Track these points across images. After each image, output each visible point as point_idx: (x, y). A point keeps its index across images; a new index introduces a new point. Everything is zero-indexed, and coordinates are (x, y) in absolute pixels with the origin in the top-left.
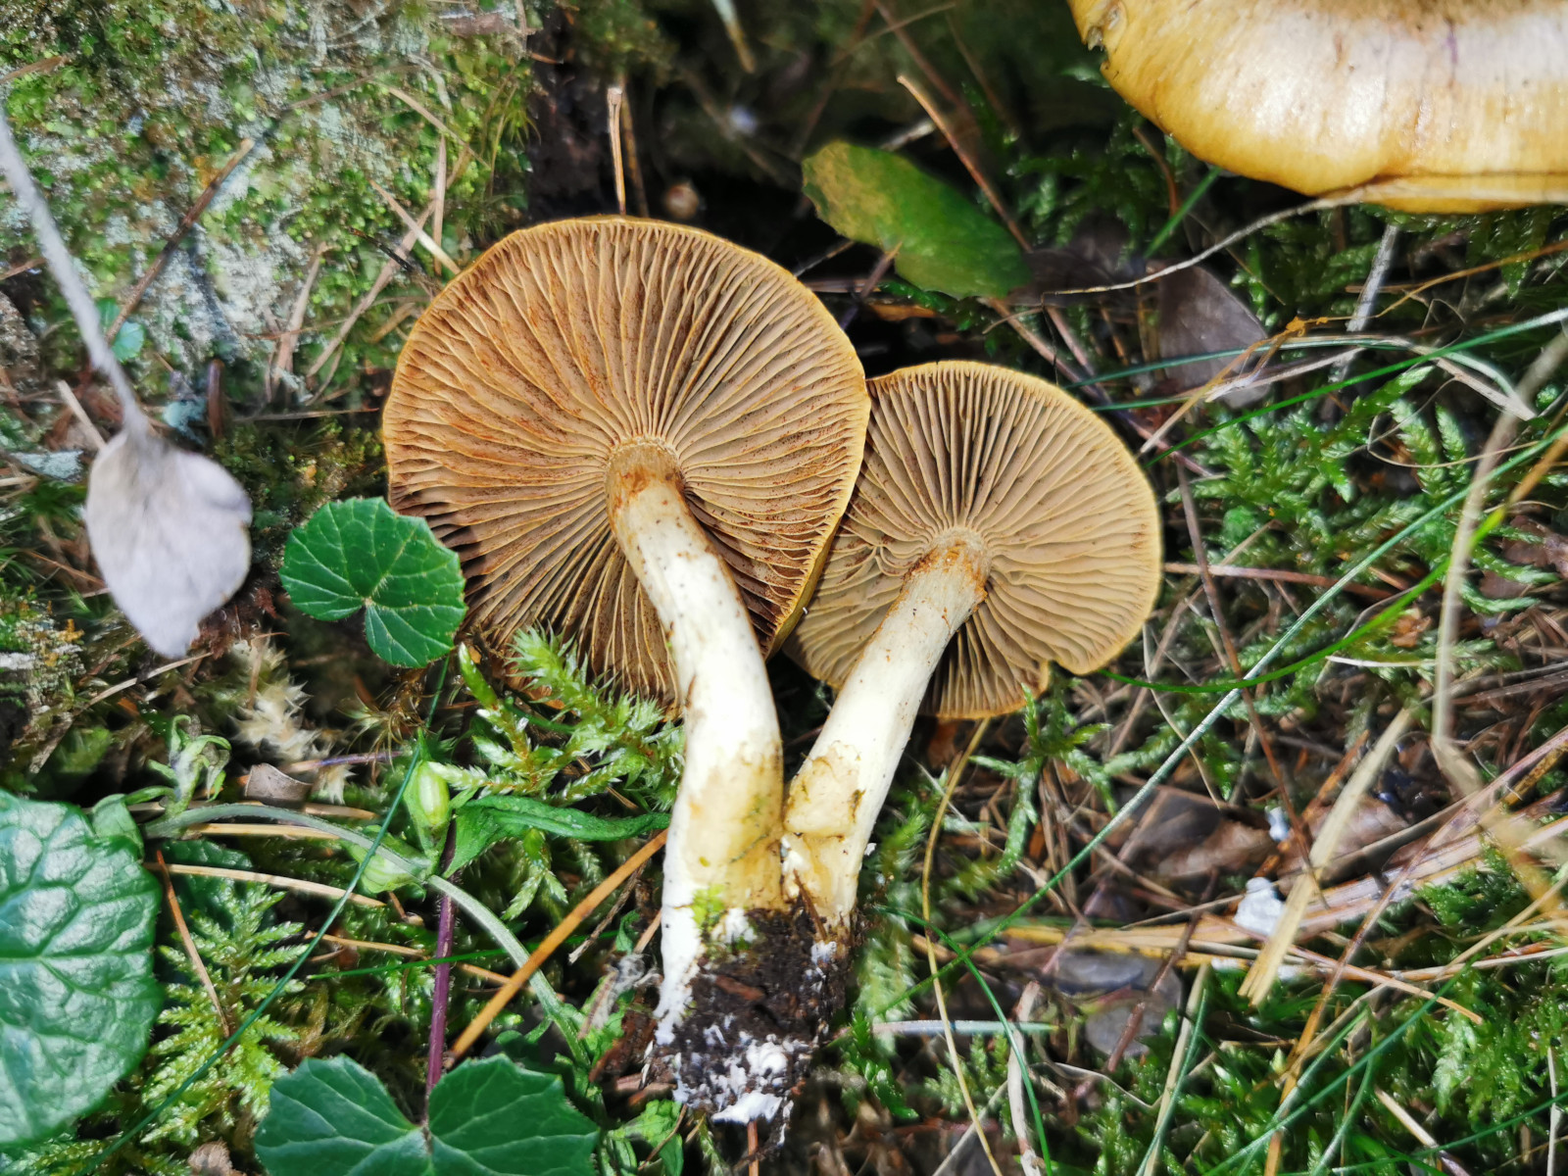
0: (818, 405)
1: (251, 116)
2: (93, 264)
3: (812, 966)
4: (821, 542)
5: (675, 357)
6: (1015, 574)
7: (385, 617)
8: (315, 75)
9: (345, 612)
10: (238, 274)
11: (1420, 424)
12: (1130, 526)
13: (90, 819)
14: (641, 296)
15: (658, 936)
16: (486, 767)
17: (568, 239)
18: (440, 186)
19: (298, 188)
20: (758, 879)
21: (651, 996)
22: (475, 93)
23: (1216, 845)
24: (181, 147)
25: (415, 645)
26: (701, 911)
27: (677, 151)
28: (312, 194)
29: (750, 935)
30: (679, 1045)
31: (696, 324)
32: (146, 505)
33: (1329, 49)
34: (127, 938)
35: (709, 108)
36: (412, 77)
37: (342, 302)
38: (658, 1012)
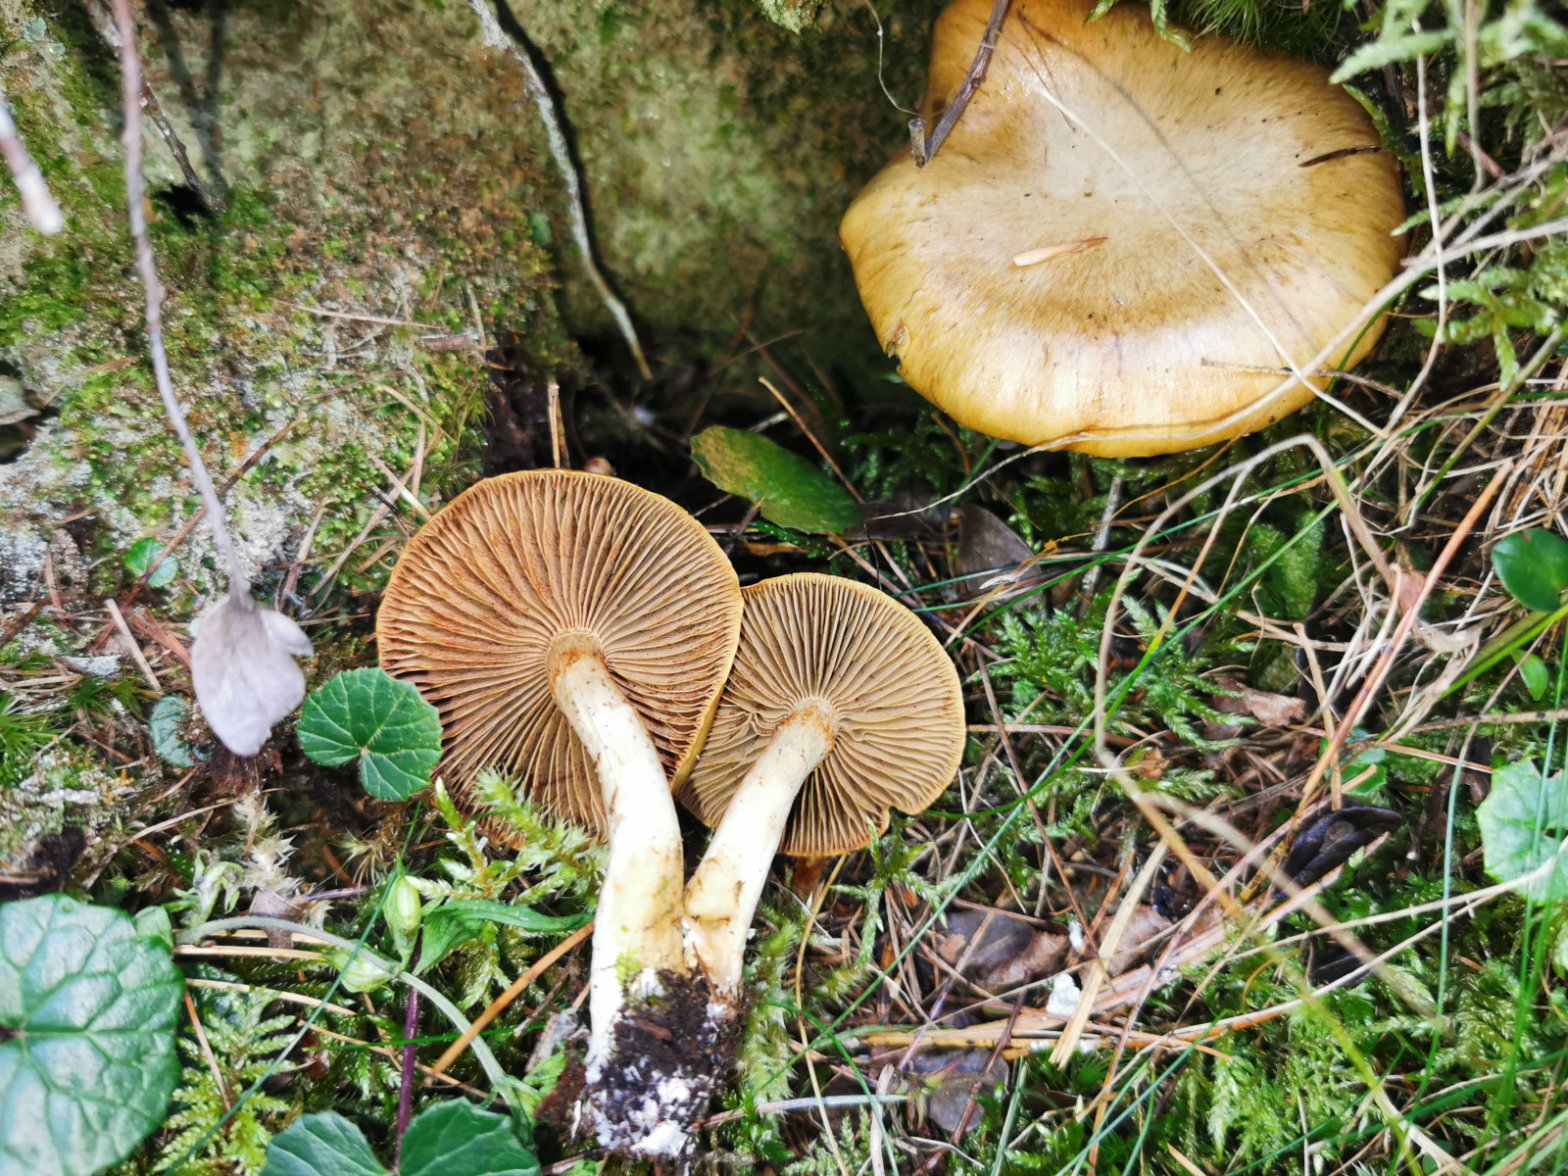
0: (705, 603)
1: (277, 404)
2: (139, 512)
3: (708, 1020)
4: (709, 703)
5: (599, 571)
6: (857, 732)
7: (376, 762)
8: (327, 377)
9: (346, 759)
10: (258, 520)
11: (1146, 615)
12: (939, 693)
13: (135, 924)
14: (574, 528)
15: (587, 1001)
16: (449, 879)
17: (522, 485)
18: (420, 455)
19: (310, 458)
20: (665, 946)
21: (581, 1045)
22: (447, 391)
23: (1029, 955)
24: (219, 426)
25: (399, 782)
26: (622, 970)
27: (591, 437)
28: (320, 462)
29: (660, 992)
30: (604, 1083)
31: (616, 545)
32: (234, 651)
33: (1041, 354)
34: (157, 1020)
35: (617, 406)
36: (399, 379)
37: (338, 541)
38: (588, 1059)
